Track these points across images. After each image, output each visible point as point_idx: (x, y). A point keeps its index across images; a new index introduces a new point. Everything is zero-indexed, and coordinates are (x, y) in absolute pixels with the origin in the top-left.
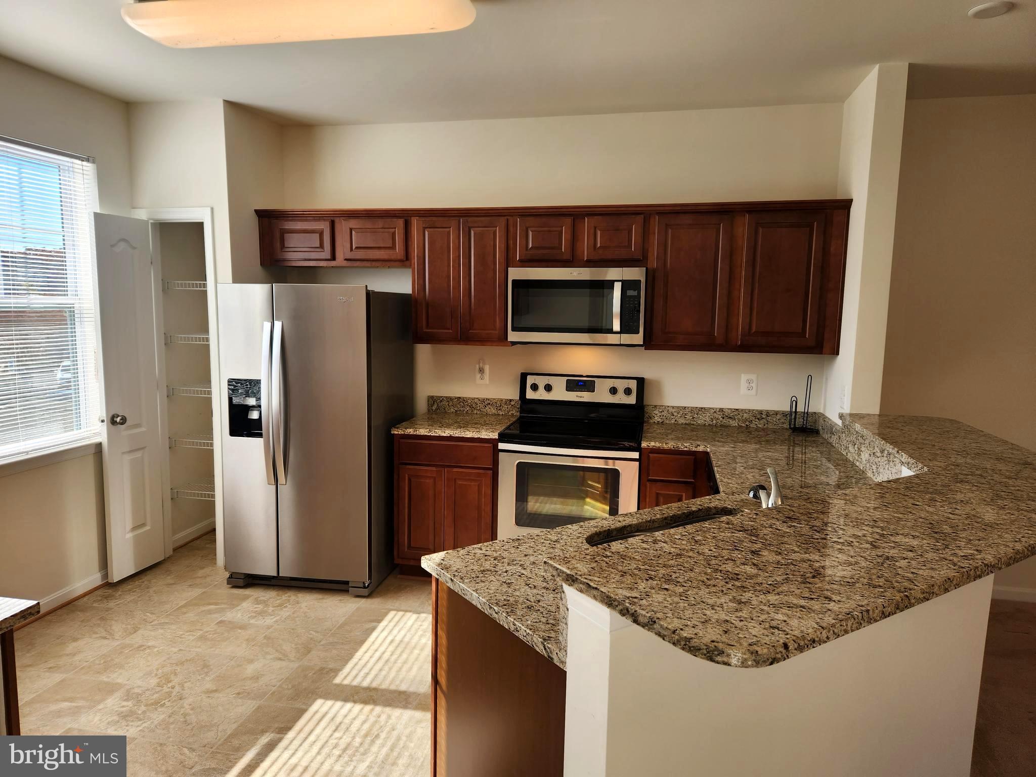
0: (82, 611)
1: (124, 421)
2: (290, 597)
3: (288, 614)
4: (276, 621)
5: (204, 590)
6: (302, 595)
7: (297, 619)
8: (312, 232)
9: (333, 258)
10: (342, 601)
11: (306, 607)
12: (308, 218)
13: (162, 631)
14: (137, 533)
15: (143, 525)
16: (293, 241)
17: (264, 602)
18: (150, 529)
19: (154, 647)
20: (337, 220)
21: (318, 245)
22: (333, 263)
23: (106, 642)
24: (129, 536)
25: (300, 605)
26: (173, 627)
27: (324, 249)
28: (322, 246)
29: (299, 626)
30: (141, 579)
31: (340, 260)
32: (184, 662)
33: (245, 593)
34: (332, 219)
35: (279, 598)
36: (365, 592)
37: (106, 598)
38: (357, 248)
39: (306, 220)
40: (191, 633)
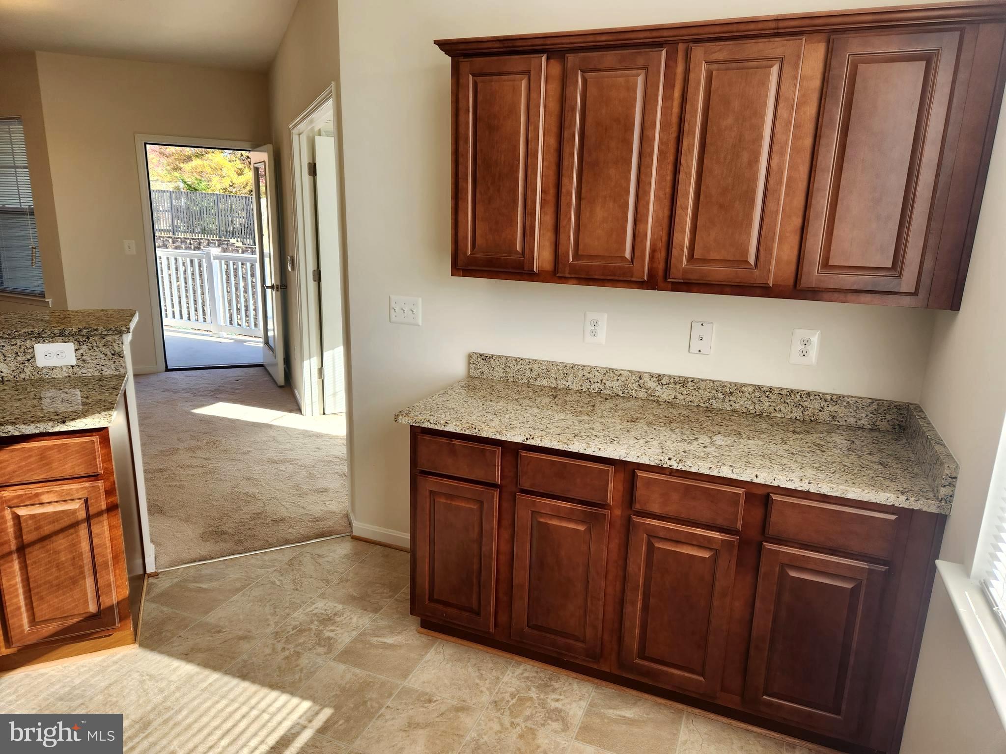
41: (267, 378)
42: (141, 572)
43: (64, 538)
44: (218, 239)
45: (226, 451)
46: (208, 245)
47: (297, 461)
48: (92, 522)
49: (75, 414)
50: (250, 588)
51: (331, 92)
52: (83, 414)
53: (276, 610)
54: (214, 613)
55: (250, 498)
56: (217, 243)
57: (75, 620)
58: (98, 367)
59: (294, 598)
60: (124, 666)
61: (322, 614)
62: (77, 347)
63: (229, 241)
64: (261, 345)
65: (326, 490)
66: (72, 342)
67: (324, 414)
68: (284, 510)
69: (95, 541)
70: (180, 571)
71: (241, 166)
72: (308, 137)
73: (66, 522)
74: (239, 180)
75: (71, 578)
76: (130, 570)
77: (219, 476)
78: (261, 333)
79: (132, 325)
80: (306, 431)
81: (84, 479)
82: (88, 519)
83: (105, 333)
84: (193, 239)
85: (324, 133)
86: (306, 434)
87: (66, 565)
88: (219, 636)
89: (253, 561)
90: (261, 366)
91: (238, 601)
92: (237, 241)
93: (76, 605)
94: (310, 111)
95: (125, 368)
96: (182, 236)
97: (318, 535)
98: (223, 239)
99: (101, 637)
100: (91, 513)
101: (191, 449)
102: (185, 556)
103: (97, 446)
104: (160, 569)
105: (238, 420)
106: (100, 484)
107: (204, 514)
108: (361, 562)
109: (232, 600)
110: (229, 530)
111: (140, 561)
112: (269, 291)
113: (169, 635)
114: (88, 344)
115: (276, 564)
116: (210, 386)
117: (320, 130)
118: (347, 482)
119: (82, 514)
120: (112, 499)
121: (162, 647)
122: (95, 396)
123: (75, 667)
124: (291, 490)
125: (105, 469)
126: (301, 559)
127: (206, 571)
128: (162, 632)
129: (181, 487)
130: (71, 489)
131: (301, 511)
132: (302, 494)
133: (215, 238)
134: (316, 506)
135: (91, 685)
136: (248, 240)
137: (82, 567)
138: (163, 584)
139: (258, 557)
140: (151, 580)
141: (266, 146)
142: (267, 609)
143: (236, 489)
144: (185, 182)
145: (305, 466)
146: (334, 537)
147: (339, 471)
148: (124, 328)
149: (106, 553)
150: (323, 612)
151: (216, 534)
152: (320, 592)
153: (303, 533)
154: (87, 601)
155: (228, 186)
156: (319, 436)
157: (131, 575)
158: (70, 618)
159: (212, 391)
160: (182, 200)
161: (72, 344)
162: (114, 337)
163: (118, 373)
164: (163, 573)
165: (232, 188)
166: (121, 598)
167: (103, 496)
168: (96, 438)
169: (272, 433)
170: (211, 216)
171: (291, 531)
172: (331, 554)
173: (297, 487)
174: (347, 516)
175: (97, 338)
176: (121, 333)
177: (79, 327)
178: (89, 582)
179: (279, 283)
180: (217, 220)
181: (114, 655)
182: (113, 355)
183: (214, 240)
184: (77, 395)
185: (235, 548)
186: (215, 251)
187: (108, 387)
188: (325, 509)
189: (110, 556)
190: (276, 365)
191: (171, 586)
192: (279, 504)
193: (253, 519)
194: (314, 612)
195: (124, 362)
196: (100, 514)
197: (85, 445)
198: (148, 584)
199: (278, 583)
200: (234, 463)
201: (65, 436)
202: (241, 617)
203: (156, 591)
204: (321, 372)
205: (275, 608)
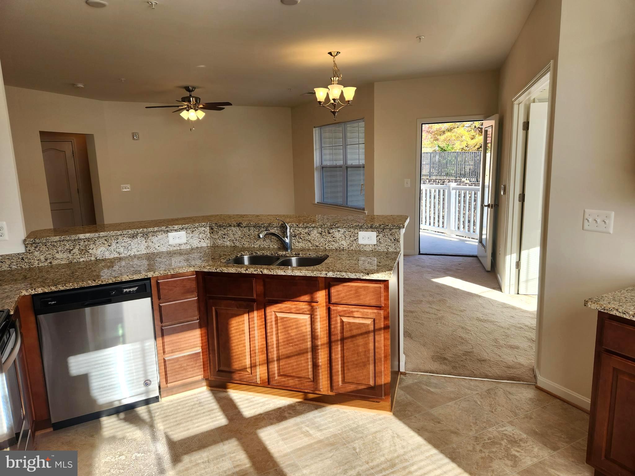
41: (479, 265)
42: (397, 370)
43: (362, 339)
44: (455, 179)
45: (450, 307)
46: (449, 182)
47: (497, 323)
48: (376, 333)
49: (374, 271)
50: (460, 400)
51: (550, 67)
52: (377, 271)
53: (477, 421)
54: (437, 409)
55: (463, 341)
56: (454, 181)
57: (363, 387)
58: (386, 246)
59: (490, 417)
60: (384, 424)
61: (510, 436)
62: (378, 235)
63: (461, 180)
64: (477, 244)
65: (517, 348)
66: (376, 231)
67: (518, 294)
68: (485, 354)
69: (376, 344)
70: (418, 375)
71: (474, 134)
72: (525, 105)
73: (364, 330)
74: (472, 143)
75: (363, 362)
76: (392, 367)
77: (445, 322)
78: (478, 236)
79: (406, 224)
80: (504, 304)
81: (374, 308)
82: (374, 331)
83: (392, 227)
84: (440, 179)
85: (537, 101)
86: (505, 306)
87: (361, 354)
88: (438, 425)
89: (463, 383)
90: (476, 257)
91: (451, 407)
92: (466, 180)
93: (364, 379)
94: (529, 86)
95: (400, 248)
96: (434, 178)
97: (510, 378)
98: (458, 178)
99: (374, 402)
100: (376, 328)
101: (429, 302)
102: (421, 367)
103: (382, 290)
104: (408, 371)
105: (458, 289)
106: (382, 312)
107: (435, 344)
108: (543, 408)
109: (448, 404)
110: (449, 358)
111: (397, 363)
112: (486, 209)
113: (409, 413)
114: (383, 233)
115: (478, 389)
116: (443, 266)
117: (534, 99)
118: (534, 346)
119: (371, 328)
120: (387, 322)
121: (406, 419)
122: (384, 262)
123: (360, 414)
124: (491, 342)
125: (385, 304)
126: (496, 391)
127: (434, 381)
128: (406, 411)
129: (422, 324)
130: (368, 312)
131: (498, 358)
132: (499, 347)
133: (453, 178)
134: (509, 357)
135: (367, 428)
136: (473, 179)
137: (368, 357)
138: (408, 381)
139: (467, 381)
140: (402, 376)
141: (494, 116)
142: (471, 418)
143: (455, 333)
144: (439, 146)
145: (502, 327)
146: (522, 382)
147: (527, 336)
148: (401, 226)
149: (381, 353)
150: (511, 435)
151: (440, 358)
152: (510, 419)
153: (498, 373)
154: (369, 378)
155: (465, 146)
156: (513, 308)
157: (392, 370)
158: (361, 385)
159: (444, 269)
160: (437, 157)
161: (376, 233)
162: (396, 230)
163: (396, 251)
164: (409, 374)
165: (467, 148)
166: (386, 382)
167: (383, 320)
168: (382, 286)
169: (480, 301)
170: (452, 165)
171: (490, 369)
172: (519, 394)
173: (496, 340)
174: (533, 370)
175: (388, 230)
176: (400, 228)
177: (380, 223)
178: (371, 367)
179: (493, 203)
180: (455, 167)
181: (379, 415)
182: (394, 240)
183: (453, 180)
184: (375, 260)
185: (452, 371)
186: (453, 185)
187: (391, 258)
188: (516, 361)
189: (383, 355)
190: (486, 257)
191: (413, 384)
192: (482, 349)
193: (464, 355)
194: (504, 432)
195: (400, 245)
196: (380, 329)
197: (377, 289)
198: (400, 378)
199: (479, 403)
200: (454, 316)
201: (368, 282)
202: (453, 418)
203: (404, 384)
204: (518, 265)
205: (476, 420)
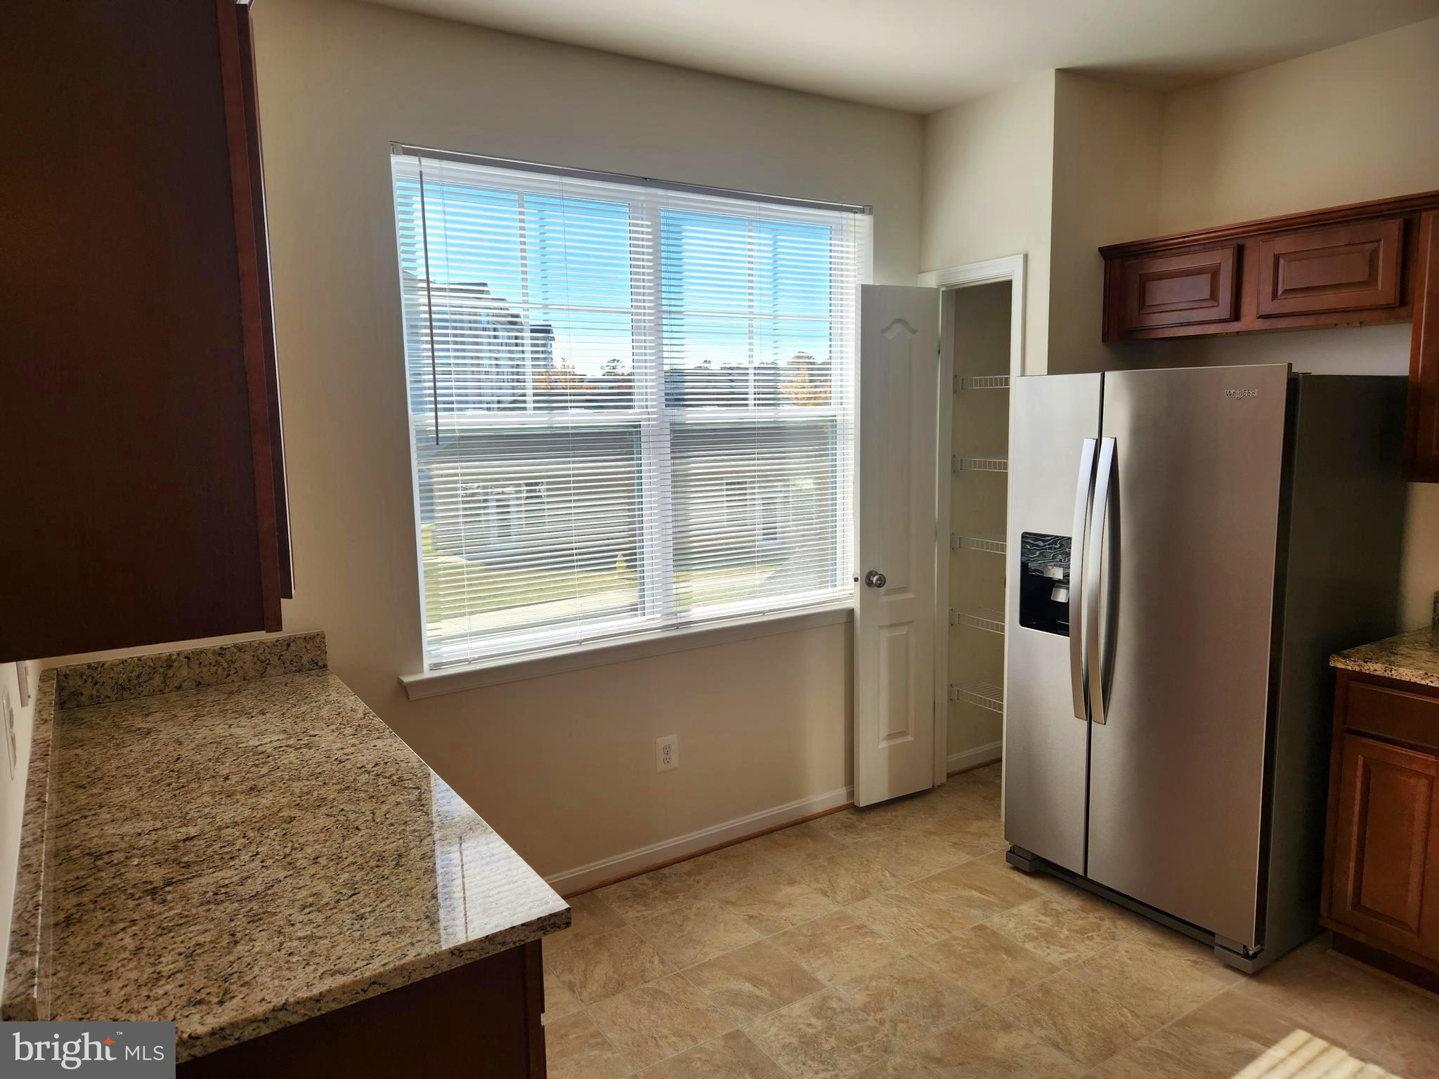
0: (813, 838)
1: (882, 582)
2: (1102, 919)
3: (1092, 954)
4: (1067, 962)
5: (972, 859)
6: (1125, 925)
7: (1105, 971)
8: (1199, 272)
9: (1236, 315)
10: (1198, 966)
11: (1127, 952)
12: (1193, 248)
13: (895, 910)
14: (894, 743)
15: (903, 733)
16: (1163, 293)
17: (1058, 913)
18: (912, 741)
19: (880, 936)
20: (1249, 243)
21: (1207, 294)
22: (1235, 327)
23: (824, 900)
24: (884, 745)
25: (1116, 943)
26: (913, 910)
27: (1218, 303)
28: (1214, 296)
29: (1105, 988)
30: (896, 811)
31: (1249, 320)
32: (910, 980)
33: (1031, 886)
34: (1240, 242)
35: (1083, 915)
36: (1248, 965)
37: (846, 827)
38: (1286, 291)
39: (1187, 253)
40: (933, 931)
